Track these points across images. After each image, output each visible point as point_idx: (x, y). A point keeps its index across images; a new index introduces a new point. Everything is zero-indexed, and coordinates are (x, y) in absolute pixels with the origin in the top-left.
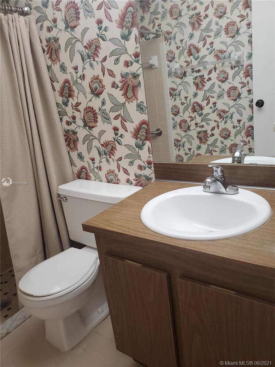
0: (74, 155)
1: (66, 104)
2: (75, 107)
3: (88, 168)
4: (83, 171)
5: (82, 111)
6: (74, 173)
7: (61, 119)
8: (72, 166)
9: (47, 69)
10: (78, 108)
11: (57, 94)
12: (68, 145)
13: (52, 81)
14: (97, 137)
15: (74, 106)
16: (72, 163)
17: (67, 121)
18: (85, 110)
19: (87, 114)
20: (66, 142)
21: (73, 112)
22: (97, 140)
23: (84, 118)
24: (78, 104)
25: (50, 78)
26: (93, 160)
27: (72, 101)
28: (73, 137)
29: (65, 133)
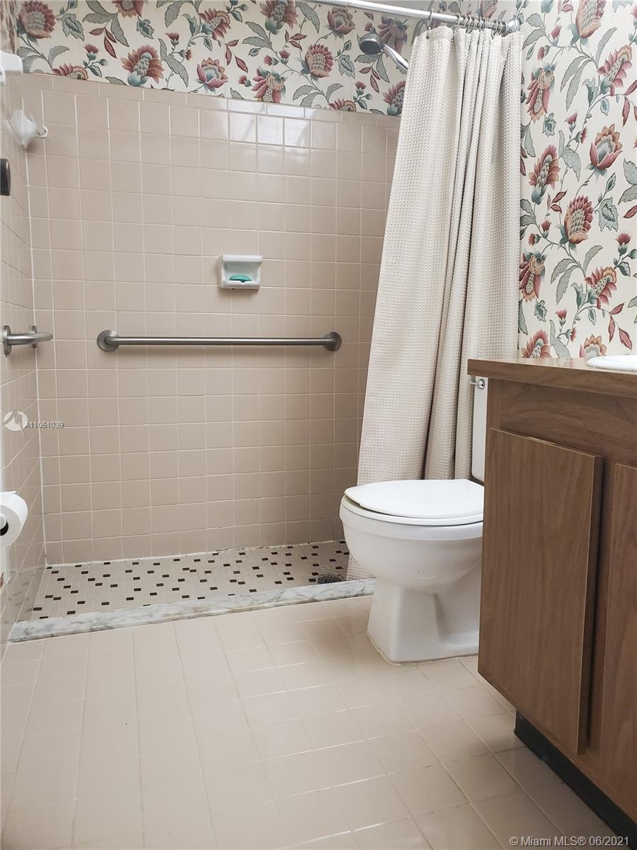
0: (529, 307)
1: (537, 200)
2: (554, 203)
3: (549, 336)
4: (538, 344)
5: (565, 210)
6: (520, 349)
7: (522, 233)
8: (519, 332)
9: (520, 132)
10: (558, 204)
11: (527, 179)
12: (523, 287)
13: (523, 155)
14: (582, 263)
15: (552, 200)
16: (521, 328)
17: (532, 234)
18: (571, 207)
19: (574, 214)
20: (520, 280)
21: (548, 215)
22: (581, 270)
23: (565, 223)
24: (561, 195)
25: (522, 149)
26: (562, 315)
27: (551, 191)
28: (534, 267)
29: (522, 261)
